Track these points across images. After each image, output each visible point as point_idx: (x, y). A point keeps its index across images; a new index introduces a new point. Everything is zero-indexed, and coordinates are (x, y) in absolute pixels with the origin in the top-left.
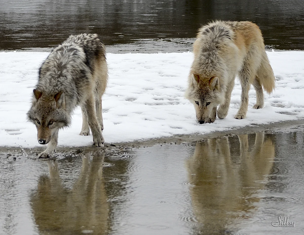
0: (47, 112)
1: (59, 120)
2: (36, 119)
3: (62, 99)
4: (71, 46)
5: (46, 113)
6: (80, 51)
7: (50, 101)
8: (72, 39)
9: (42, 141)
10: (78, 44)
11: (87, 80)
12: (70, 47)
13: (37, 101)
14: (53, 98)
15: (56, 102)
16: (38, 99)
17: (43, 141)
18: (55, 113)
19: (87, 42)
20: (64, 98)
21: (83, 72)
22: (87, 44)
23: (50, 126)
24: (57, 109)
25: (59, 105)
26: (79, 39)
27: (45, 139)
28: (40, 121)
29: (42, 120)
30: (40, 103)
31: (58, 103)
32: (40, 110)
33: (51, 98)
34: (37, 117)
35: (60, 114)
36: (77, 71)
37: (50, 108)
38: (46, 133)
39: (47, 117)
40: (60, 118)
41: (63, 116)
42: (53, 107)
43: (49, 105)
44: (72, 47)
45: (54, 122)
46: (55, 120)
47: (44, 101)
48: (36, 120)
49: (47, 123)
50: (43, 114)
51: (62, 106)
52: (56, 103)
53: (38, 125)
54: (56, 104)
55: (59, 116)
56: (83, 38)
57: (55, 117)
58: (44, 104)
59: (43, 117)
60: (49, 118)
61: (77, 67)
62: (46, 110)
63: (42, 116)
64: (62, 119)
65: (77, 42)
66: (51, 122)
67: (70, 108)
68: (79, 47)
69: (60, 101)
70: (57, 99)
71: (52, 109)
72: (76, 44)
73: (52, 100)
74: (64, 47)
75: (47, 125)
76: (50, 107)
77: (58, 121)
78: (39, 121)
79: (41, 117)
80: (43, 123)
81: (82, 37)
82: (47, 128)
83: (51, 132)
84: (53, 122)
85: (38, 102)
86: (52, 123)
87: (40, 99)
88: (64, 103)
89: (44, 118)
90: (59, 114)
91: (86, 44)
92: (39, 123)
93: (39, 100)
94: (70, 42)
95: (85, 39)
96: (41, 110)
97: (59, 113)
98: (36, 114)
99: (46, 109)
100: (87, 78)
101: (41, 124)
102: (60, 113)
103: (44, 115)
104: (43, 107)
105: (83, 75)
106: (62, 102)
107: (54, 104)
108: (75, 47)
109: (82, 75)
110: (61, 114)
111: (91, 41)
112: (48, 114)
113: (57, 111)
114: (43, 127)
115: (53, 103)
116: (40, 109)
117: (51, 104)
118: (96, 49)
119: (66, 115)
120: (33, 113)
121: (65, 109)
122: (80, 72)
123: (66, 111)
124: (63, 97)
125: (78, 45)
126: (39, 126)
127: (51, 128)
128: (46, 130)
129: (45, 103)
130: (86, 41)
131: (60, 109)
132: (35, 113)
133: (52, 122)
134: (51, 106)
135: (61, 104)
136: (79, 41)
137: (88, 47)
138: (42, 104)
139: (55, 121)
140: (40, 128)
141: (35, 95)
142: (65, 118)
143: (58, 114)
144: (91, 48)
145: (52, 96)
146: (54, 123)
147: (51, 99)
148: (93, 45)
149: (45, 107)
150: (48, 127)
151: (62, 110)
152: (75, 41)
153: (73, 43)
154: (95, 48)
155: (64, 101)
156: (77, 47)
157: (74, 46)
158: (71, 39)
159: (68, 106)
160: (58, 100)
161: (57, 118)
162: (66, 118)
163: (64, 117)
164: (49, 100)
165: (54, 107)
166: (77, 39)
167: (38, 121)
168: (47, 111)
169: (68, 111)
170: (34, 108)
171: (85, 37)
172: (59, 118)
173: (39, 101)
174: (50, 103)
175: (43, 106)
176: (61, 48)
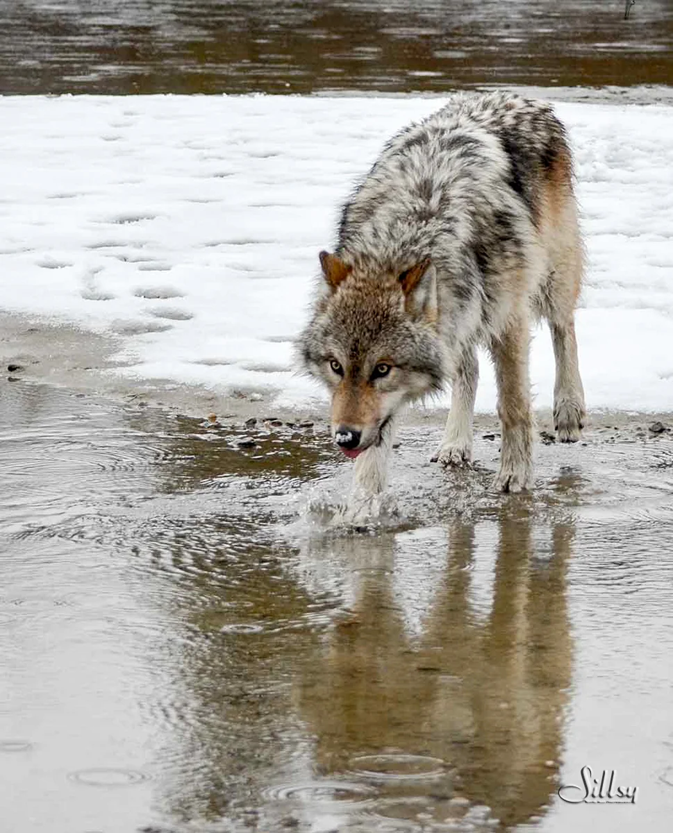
0: (368, 331)
1: (414, 364)
2: (329, 358)
3: (428, 288)
4: (456, 128)
5: (364, 334)
6: (489, 145)
7: (383, 290)
8: (461, 106)
9: (347, 434)
10: (483, 124)
11: (516, 250)
12: (453, 131)
13: (334, 291)
14: (393, 280)
15: (407, 294)
16: (338, 284)
17: (353, 433)
18: (398, 334)
19: (518, 117)
20: (434, 286)
21: (502, 218)
22: (517, 125)
23: (380, 383)
24: (408, 323)
25: (417, 307)
26: (485, 106)
27: (357, 428)
28: (344, 361)
29: (352, 356)
30: (343, 298)
31: (412, 300)
32: (344, 322)
33: (388, 280)
34: (331, 348)
35: (417, 339)
36: (485, 218)
37: (383, 315)
38: (363, 406)
39: (369, 349)
40: (417, 353)
41: (428, 349)
42: (393, 311)
43: (377, 306)
44: (458, 132)
45: (395, 369)
46: (399, 362)
47: (360, 289)
48: (326, 360)
49: (366, 370)
50: (355, 336)
51: (426, 313)
52: (403, 299)
53: (336, 378)
54: (406, 302)
55: (412, 346)
56: (502, 106)
57: (398, 348)
58: (359, 302)
59: (353, 347)
60: (377, 352)
61: (481, 202)
62: (367, 323)
63: (350, 341)
64: (425, 360)
65: (478, 116)
66: (383, 369)
67: (453, 326)
68: (483, 132)
69: (420, 295)
70: (408, 287)
71: (390, 318)
72: (474, 123)
73: (389, 289)
74: (429, 133)
75: (367, 379)
76: (381, 312)
77: (408, 367)
78: (340, 361)
79: (345, 347)
80: (355, 370)
81: (498, 101)
82: (369, 389)
83: (382, 406)
84: (390, 368)
85: (338, 296)
86: (386, 374)
87: (342, 283)
88: (433, 303)
89: (356, 352)
90: (414, 341)
91: (510, 125)
92: (339, 371)
93: (339, 289)
94: (452, 115)
95: (509, 107)
96: (348, 321)
97: (412, 337)
98: (330, 338)
99: (365, 318)
100: (518, 243)
101: (346, 374)
102: (419, 335)
103: (357, 341)
104: (354, 312)
105: (503, 230)
106: (427, 299)
107: (398, 303)
108: (470, 131)
109: (501, 231)
110: (422, 342)
111: (529, 117)
112: (374, 336)
113: (407, 329)
114: (355, 384)
115: (393, 299)
116: (343, 318)
117: (388, 301)
118: (546, 145)
119: (437, 347)
120: (320, 335)
121: (434, 323)
122: (493, 220)
123: (437, 331)
124: (429, 281)
125: (483, 127)
126: (337, 382)
127: (384, 391)
128: (364, 397)
129: (363, 300)
130: (511, 113)
131: (419, 325)
132: (326, 334)
133: (386, 368)
134: (387, 309)
135: (422, 305)
136: (489, 111)
137: (518, 137)
138: (351, 302)
139: (398, 366)
140: (341, 390)
141: (326, 273)
142: (433, 358)
143: (409, 340)
144: (530, 142)
145: (391, 271)
146: (393, 373)
147: (387, 285)
148: (535, 129)
149: (364, 313)
150: (372, 386)
151: (425, 328)
152: (471, 113)
153: (463, 120)
154: (543, 141)
155: (433, 296)
156: (479, 134)
157: (466, 128)
158: (458, 107)
159: (445, 318)
160: (411, 290)
161: (406, 352)
162: (436, 356)
163: (432, 353)
164: (378, 287)
165: (398, 313)
166: (480, 106)
167: (334, 363)
168: (370, 327)
169: (445, 334)
170: (324, 320)
171: (509, 101)
172: (411, 354)
173: (341, 291)
174: (383, 298)
175: (355, 307)
176: (419, 137)
